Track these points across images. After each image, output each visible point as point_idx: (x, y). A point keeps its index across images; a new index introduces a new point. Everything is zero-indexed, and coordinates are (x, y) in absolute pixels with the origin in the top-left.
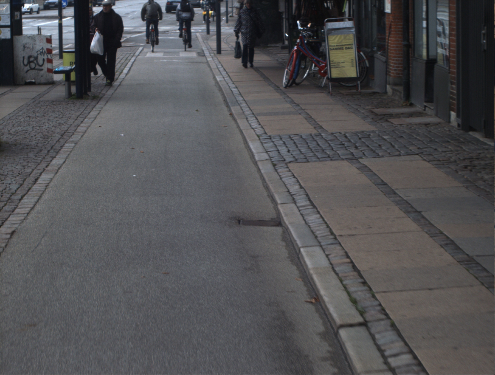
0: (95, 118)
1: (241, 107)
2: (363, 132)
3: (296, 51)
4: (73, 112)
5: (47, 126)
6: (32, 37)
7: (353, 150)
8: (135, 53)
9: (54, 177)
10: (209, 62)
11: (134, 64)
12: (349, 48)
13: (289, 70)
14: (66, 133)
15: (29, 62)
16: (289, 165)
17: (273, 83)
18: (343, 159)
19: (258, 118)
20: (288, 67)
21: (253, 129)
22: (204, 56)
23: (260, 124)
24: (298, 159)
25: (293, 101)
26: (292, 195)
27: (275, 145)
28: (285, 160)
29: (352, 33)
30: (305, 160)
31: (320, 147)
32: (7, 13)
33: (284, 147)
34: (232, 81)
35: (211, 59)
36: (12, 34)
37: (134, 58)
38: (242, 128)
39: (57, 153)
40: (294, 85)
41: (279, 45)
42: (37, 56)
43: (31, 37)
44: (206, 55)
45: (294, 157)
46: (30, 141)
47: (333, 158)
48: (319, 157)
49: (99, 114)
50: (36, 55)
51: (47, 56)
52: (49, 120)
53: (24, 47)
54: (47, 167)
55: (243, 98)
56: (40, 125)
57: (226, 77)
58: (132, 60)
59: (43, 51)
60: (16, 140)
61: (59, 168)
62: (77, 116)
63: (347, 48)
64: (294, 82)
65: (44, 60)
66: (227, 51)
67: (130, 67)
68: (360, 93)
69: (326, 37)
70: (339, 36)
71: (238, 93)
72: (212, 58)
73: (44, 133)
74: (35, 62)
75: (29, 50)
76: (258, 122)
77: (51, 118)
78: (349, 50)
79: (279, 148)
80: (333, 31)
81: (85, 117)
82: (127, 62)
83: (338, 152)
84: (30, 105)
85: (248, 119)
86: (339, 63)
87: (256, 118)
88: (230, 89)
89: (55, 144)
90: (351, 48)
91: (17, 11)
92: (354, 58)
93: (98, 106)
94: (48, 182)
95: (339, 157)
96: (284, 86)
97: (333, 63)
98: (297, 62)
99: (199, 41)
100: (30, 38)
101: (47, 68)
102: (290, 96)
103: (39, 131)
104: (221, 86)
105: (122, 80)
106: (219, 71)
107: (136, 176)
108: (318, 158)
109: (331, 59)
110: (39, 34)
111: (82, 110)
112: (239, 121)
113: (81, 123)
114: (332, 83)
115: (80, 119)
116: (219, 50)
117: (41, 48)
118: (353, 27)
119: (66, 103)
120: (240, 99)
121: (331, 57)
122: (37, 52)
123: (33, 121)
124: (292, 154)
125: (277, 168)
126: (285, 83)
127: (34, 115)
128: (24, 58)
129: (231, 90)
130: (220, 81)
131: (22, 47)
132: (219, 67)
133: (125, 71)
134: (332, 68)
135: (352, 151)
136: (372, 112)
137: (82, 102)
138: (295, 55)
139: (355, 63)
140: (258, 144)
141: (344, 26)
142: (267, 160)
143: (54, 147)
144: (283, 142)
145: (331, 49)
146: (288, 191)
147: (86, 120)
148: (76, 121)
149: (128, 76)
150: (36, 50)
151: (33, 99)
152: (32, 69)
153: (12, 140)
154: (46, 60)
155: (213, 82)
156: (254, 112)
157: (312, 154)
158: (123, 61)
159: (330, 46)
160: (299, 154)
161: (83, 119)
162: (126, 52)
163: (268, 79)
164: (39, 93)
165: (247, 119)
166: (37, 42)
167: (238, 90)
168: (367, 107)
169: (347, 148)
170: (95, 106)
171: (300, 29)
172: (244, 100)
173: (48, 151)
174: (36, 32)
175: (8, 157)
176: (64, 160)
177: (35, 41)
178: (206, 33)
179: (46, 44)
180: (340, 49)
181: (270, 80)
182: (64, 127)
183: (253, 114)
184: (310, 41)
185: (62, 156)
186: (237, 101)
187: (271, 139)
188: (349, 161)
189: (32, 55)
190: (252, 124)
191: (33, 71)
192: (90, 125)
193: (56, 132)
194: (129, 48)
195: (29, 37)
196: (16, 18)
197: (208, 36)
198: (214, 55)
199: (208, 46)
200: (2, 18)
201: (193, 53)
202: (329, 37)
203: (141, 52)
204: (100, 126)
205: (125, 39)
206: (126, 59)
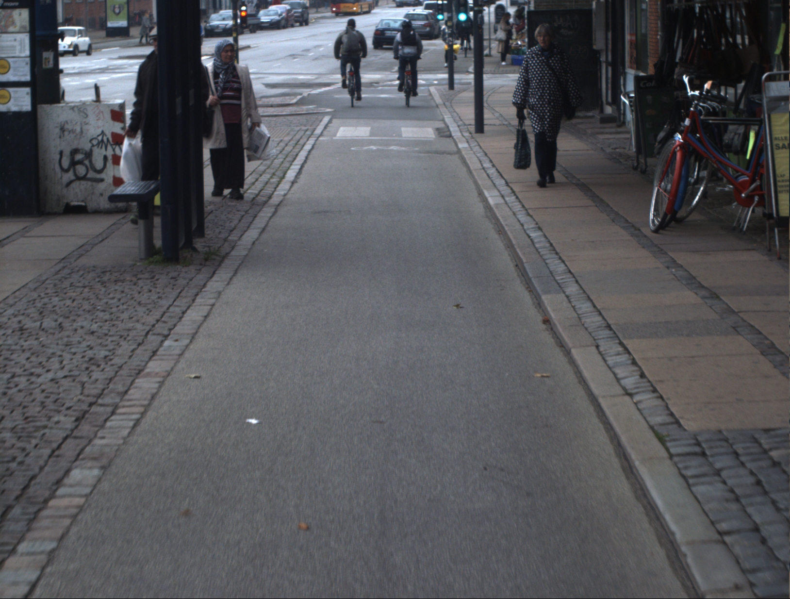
0: (193, 337)
1: (568, 298)
3: (681, 145)
4: (141, 310)
5: (50, 375)
6: (81, 109)
8: (314, 130)
10: (463, 153)
11: (311, 156)
13: (665, 191)
14: (94, 409)
15: (74, 163)
17: (617, 214)
20: (662, 184)
21: (630, 394)
22: (450, 136)
23: (642, 375)
25: (694, 278)
27: (732, 491)
32: (23, 55)
33: (769, 510)
34: (523, 206)
35: (466, 145)
36: (34, 104)
37: (311, 141)
42: (91, 150)
43: (77, 106)
44: (453, 134)
49: (206, 317)
50: (87, 147)
51: (114, 150)
52: (67, 345)
53: (63, 129)
55: (566, 266)
56: (33, 370)
57: (508, 196)
58: (308, 147)
59: (105, 139)
62: (148, 328)
64: (674, 219)
65: (105, 158)
66: (494, 125)
67: (301, 162)
69: (766, 115)
71: (548, 245)
72: (468, 142)
73: (30, 411)
74: (87, 162)
75: (72, 135)
76: (634, 363)
79: (757, 517)
80: (782, 103)
81: (166, 332)
82: (296, 150)
84: (44, 282)
85: (602, 349)
87: (621, 344)
88: (525, 231)
89: (41, 469)
91: (47, 50)
93: (214, 285)
96: (653, 227)
98: (683, 173)
99: (435, 102)
100: (76, 109)
101: (112, 175)
102: (679, 262)
104: (501, 220)
105: (282, 198)
106: (488, 175)
109: (778, 172)
110: (96, 101)
111: (165, 303)
112: (576, 354)
113: (150, 358)
115: (152, 341)
116: (480, 126)
117: (99, 131)
119: (134, 279)
120: (557, 266)
121: (777, 167)
122: (91, 141)
123: (23, 351)
126: (653, 221)
128: (61, 153)
129: (529, 236)
130: (497, 205)
131: (57, 130)
132: (485, 165)
133: (291, 175)
134: (781, 192)
137: (174, 274)
138: (678, 156)
143: (32, 490)
145: (777, 145)
147: (167, 343)
148: (140, 350)
149: (296, 185)
150: (90, 136)
151: (63, 259)
152: (78, 178)
154: (110, 158)
155: (479, 209)
156: (611, 322)
158: (288, 149)
159: (776, 139)
161: (160, 338)
162: (297, 126)
163: (602, 201)
165: (597, 347)
166: (92, 119)
167: (545, 236)
170: (204, 286)
171: (692, 95)
172: (570, 272)
173: (7, 510)
174: (90, 96)
177: (87, 116)
178: (447, 87)
179: (111, 122)
181: (608, 206)
182: (98, 379)
183: (609, 327)
184: (711, 121)
185: (37, 546)
186: (551, 272)
187: (704, 455)
189: (80, 147)
190: (619, 372)
191: (83, 182)
192: (172, 369)
193: (67, 405)
194: (304, 117)
195: (72, 108)
196: (44, 66)
197: (452, 92)
198: (470, 135)
199: (455, 114)
200: (12, 65)
201: (427, 129)
202: (774, 116)
203: (325, 127)
204: (198, 375)
205: (299, 97)
206: (296, 144)
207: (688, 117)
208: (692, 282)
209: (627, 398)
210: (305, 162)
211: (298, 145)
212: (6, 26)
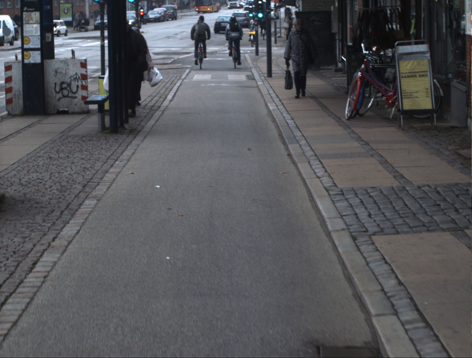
0: (128, 160)
1: (300, 146)
2: (457, 184)
3: (360, 78)
4: (103, 151)
5: (68, 173)
6: (65, 62)
7: (454, 215)
8: (181, 76)
9: (59, 259)
10: (260, 87)
11: (180, 89)
12: (423, 76)
13: (353, 100)
14: (89, 183)
15: (62, 89)
16: (374, 238)
17: (332, 113)
18: (443, 230)
19: (322, 161)
20: (352, 96)
21: (319, 178)
22: (254, 79)
23: (326, 171)
24: (384, 228)
25: (360, 137)
26: (389, 298)
27: (350, 204)
28: (367, 231)
29: (426, 58)
30: (393, 230)
31: (409, 209)
32: (37, 35)
33: (363, 209)
34: (286, 110)
35: (262, 83)
36: (43, 58)
37: (180, 82)
38: (304, 176)
39: (73, 215)
40: (357, 116)
41: (333, 67)
42: (71, 82)
43: (64, 61)
44: (256, 78)
45: (378, 225)
46: (42, 196)
47: (429, 227)
48: (411, 225)
49: (133, 154)
50: (68, 81)
51: (82, 82)
52: (72, 163)
53: (56, 72)
54: (53, 240)
55: (302, 133)
56: (60, 171)
57: (279, 106)
58: (178, 84)
59: (77, 77)
60: (25, 194)
61: (70, 242)
62: (107, 157)
63: (420, 76)
64: (357, 113)
65: (78, 86)
66: (278, 73)
67: (175, 92)
68: (436, 127)
69: (397, 62)
70: (412, 62)
71: (295, 125)
72: (263, 81)
73: (63, 184)
74: (68, 88)
75: (61, 75)
76: (324, 167)
77: (75, 161)
78: (423, 77)
79: (357, 211)
80: (405, 56)
81: (116, 159)
82: (172, 86)
83: (435, 218)
84: (55, 141)
85: (311, 163)
86: (412, 93)
87: (320, 161)
88: (285, 120)
89: (72, 201)
90: (426, 76)
91: (48, 32)
92: (429, 88)
93: (135, 142)
94: (49, 269)
95: (438, 225)
96: (346, 117)
97: (405, 93)
98: (361, 91)
99: (248, 62)
100: (63, 62)
101: (81, 95)
102: (355, 131)
103: (57, 180)
104: (275, 116)
105: (165, 107)
106: (271, 97)
107: (170, 259)
108: (411, 227)
109: (403, 88)
110: (72, 58)
111: (114, 148)
112: (299, 165)
113: (111, 167)
114: (403, 116)
115: (110, 162)
116: (270, 73)
117: (74, 73)
118: (428, 52)
119: (98, 140)
120: (298, 134)
121: (402, 86)
122: (70, 78)
123: (54, 165)
124: (375, 221)
125: (358, 244)
126: (347, 114)
127: (58, 156)
128: (56, 84)
129: (287, 122)
130: (273, 110)
131: (54, 73)
132: (270, 92)
133: (170, 97)
134: (404, 98)
135: (453, 217)
136: (459, 155)
137: (117, 138)
138: (359, 83)
139: (430, 93)
140: (328, 202)
141: (418, 50)
142: (343, 229)
143: (70, 207)
144: (359, 201)
145: (402, 76)
146: (383, 290)
147: (117, 163)
148: (105, 165)
149: (172, 102)
150: (70, 75)
151: (62, 132)
152: (64, 96)
153: (20, 194)
154: (80, 86)
155: (265, 111)
156: (317, 154)
157: (400, 221)
158: (168, 85)
159: (402, 73)
160: (384, 220)
161: (114, 161)
162: (172, 74)
163: (326, 107)
164: (69, 126)
165: (309, 162)
166: (71, 67)
167: (295, 122)
168: (450, 148)
169: (445, 211)
170: (131, 142)
171: (366, 53)
172: (303, 136)
173: (62, 212)
174: (70, 55)
175: (8, 222)
176: (78, 228)
177: (68, 65)
178: (255, 54)
179: (81, 68)
180: (412, 76)
181: (328, 109)
182: (89, 174)
183: (316, 155)
184: (376, 66)
185: (77, 221)
186: (294, 136)
187: (343, 194)
188: (452, 232)
189: (65, 81)
190: (316, 171)
191: (66, 98)
192: (121, 171)
193: (78, 182)
194: (176, 70)
195: (61, 61)
196: (47, 41)
197: (257, 57)
198: (265, 78)
199: (258, 68)
200: (31, 40)
201: (242, 76)
202: (401, 62)
203: (187, 75)
204: (133, 172)
205: (172, 60)
206: (172, 83)
207: (363, 64)
208: (359, 139)
209: (318, 179)
210: (177, 91)
211: (173, 83)
212: (28, 20)
